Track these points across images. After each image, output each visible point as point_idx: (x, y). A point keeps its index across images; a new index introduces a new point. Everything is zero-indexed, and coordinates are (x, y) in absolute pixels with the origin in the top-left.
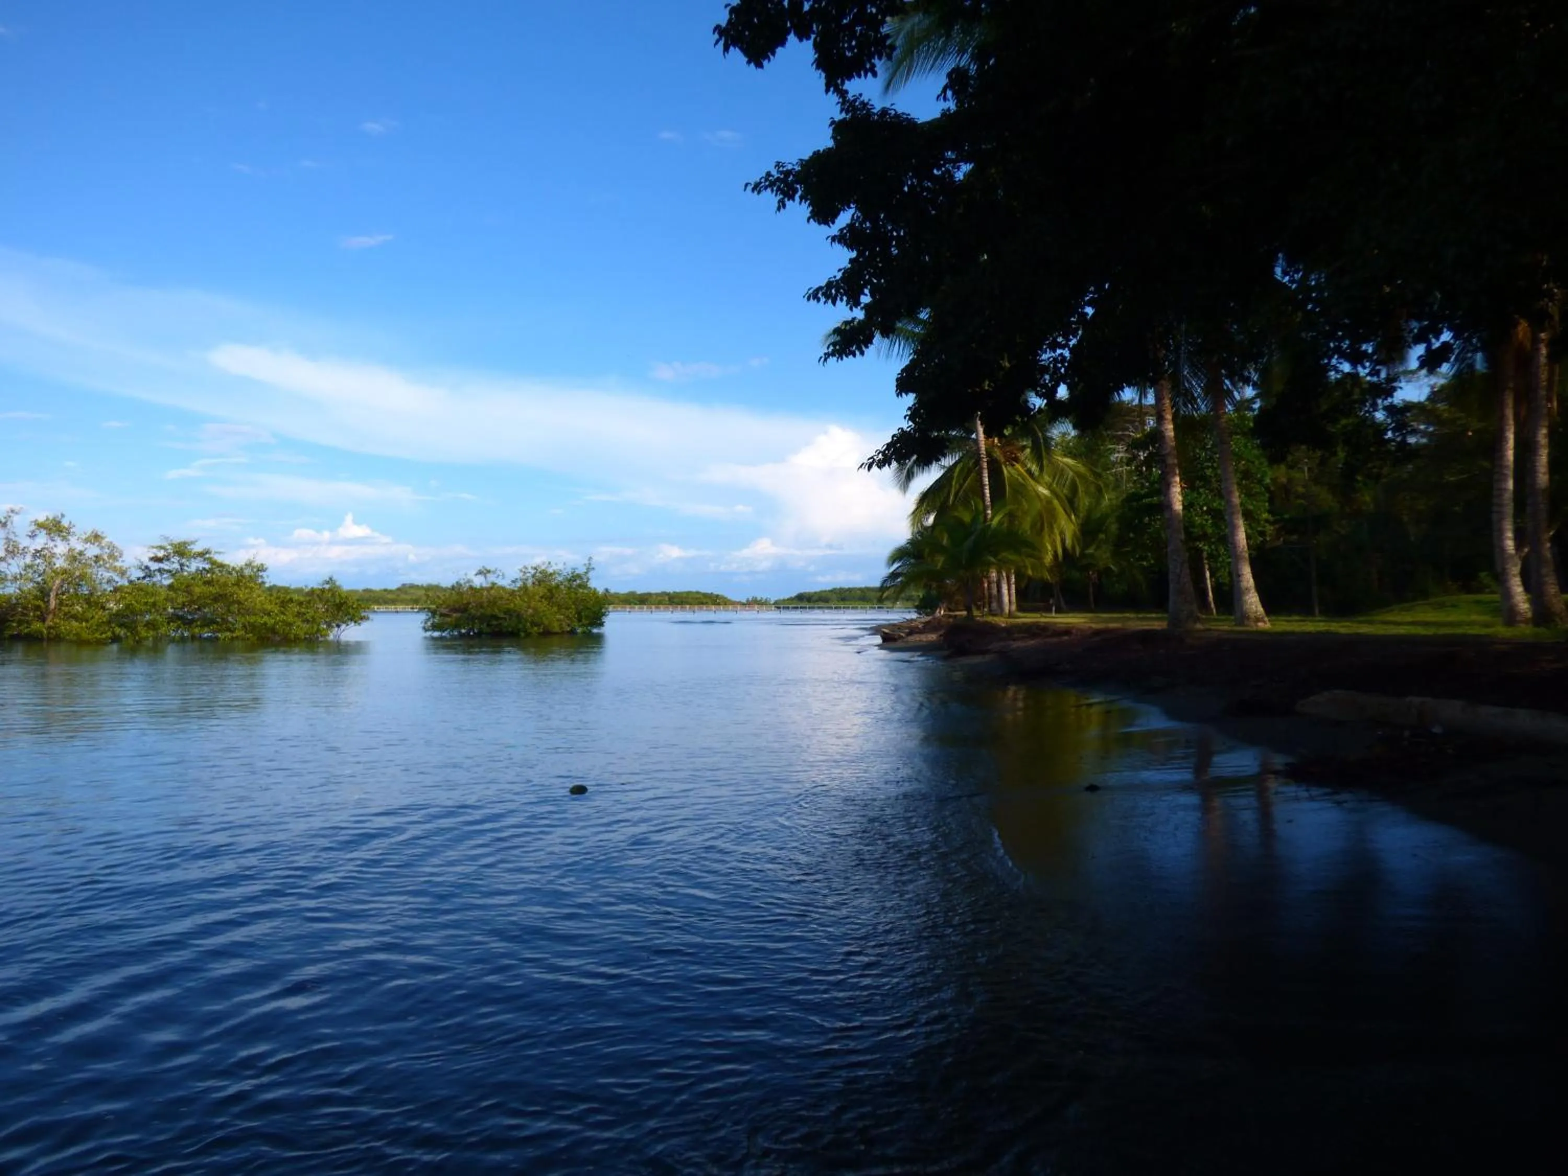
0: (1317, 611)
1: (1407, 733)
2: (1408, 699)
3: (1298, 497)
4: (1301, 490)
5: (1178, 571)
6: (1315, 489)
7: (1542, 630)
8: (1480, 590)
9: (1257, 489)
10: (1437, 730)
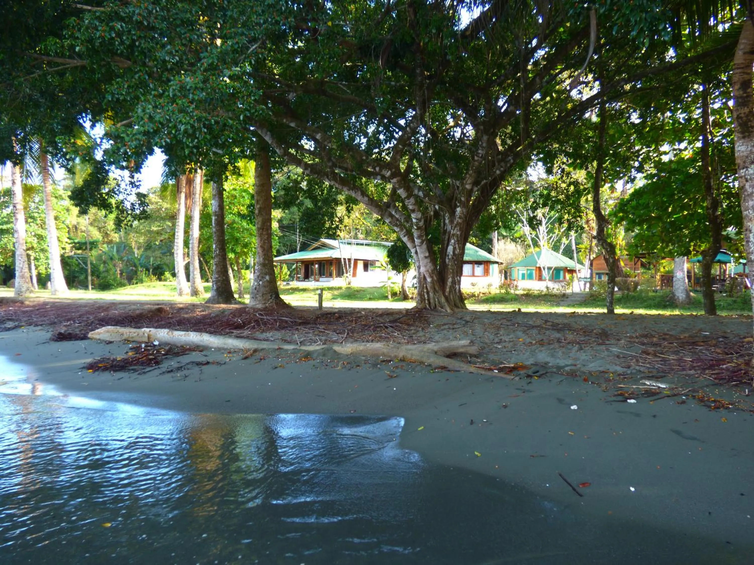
0: (90, 287)
1: (143, 345)
2: (143, 330)
3: (82, 232)
4: (84, 229)
5: (21, 266)
6: (91, 228)
7: (194, 298)
8: (165, 280)
9: (62, 226)
10: (156, 343)
